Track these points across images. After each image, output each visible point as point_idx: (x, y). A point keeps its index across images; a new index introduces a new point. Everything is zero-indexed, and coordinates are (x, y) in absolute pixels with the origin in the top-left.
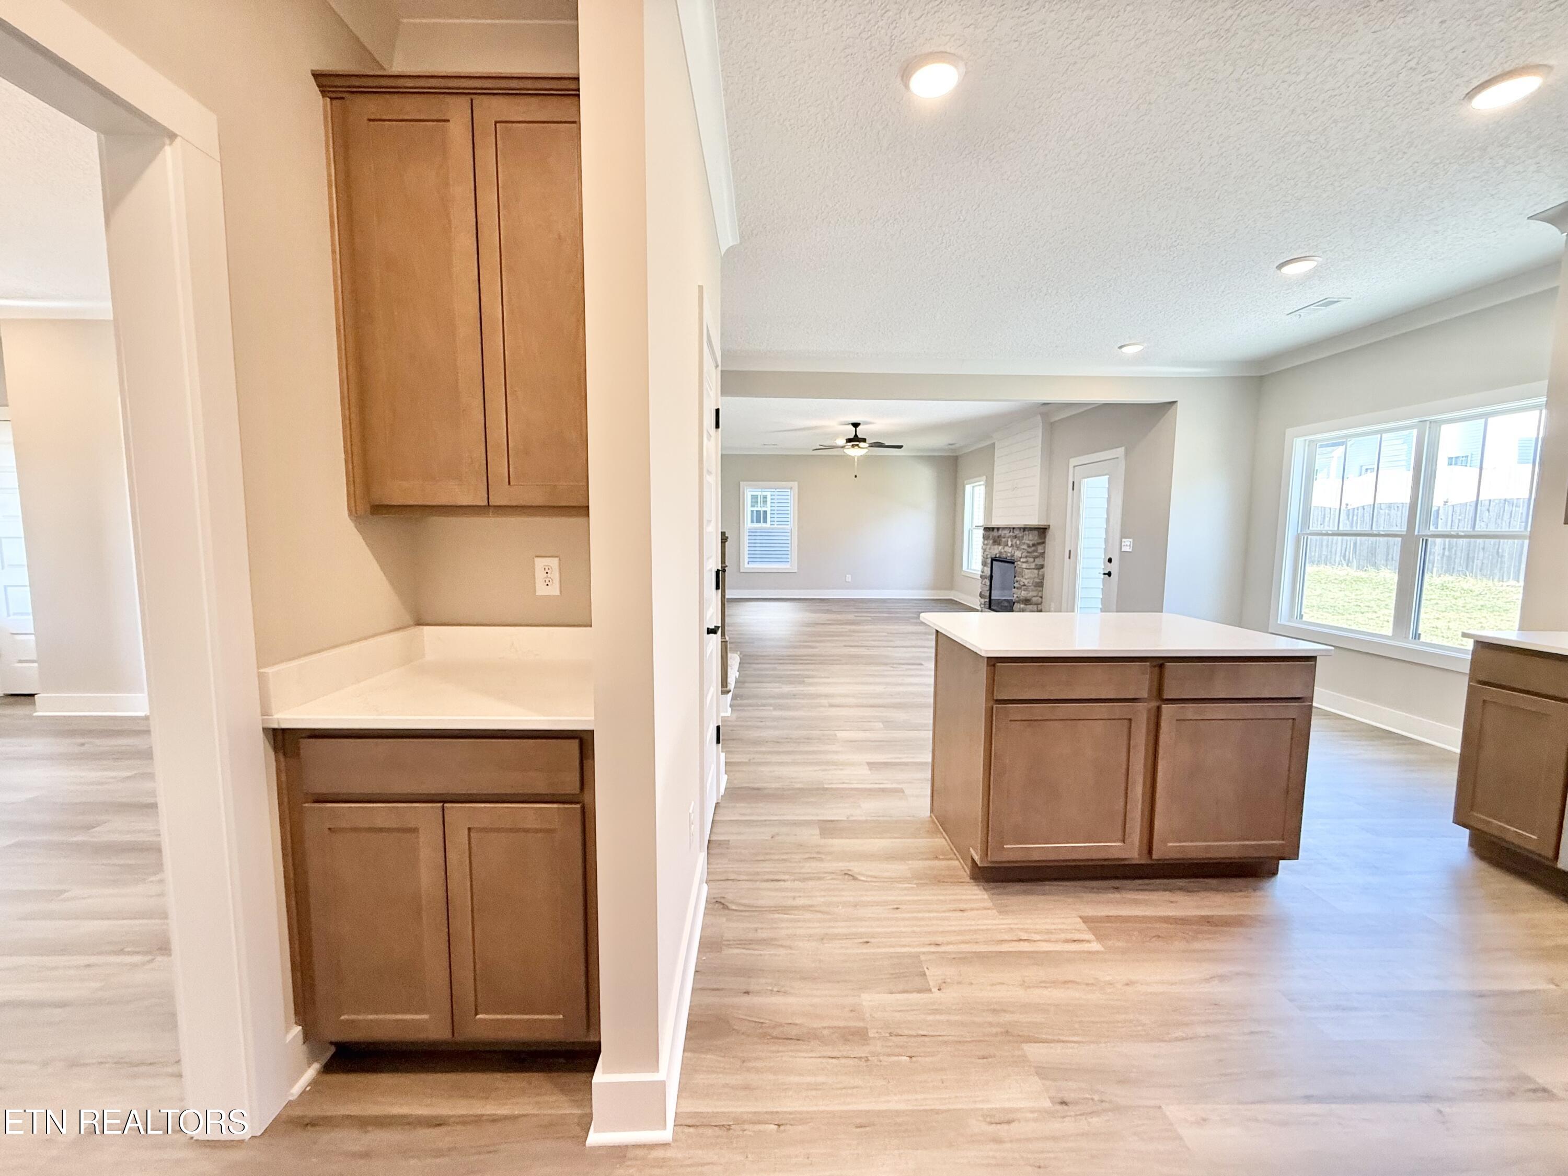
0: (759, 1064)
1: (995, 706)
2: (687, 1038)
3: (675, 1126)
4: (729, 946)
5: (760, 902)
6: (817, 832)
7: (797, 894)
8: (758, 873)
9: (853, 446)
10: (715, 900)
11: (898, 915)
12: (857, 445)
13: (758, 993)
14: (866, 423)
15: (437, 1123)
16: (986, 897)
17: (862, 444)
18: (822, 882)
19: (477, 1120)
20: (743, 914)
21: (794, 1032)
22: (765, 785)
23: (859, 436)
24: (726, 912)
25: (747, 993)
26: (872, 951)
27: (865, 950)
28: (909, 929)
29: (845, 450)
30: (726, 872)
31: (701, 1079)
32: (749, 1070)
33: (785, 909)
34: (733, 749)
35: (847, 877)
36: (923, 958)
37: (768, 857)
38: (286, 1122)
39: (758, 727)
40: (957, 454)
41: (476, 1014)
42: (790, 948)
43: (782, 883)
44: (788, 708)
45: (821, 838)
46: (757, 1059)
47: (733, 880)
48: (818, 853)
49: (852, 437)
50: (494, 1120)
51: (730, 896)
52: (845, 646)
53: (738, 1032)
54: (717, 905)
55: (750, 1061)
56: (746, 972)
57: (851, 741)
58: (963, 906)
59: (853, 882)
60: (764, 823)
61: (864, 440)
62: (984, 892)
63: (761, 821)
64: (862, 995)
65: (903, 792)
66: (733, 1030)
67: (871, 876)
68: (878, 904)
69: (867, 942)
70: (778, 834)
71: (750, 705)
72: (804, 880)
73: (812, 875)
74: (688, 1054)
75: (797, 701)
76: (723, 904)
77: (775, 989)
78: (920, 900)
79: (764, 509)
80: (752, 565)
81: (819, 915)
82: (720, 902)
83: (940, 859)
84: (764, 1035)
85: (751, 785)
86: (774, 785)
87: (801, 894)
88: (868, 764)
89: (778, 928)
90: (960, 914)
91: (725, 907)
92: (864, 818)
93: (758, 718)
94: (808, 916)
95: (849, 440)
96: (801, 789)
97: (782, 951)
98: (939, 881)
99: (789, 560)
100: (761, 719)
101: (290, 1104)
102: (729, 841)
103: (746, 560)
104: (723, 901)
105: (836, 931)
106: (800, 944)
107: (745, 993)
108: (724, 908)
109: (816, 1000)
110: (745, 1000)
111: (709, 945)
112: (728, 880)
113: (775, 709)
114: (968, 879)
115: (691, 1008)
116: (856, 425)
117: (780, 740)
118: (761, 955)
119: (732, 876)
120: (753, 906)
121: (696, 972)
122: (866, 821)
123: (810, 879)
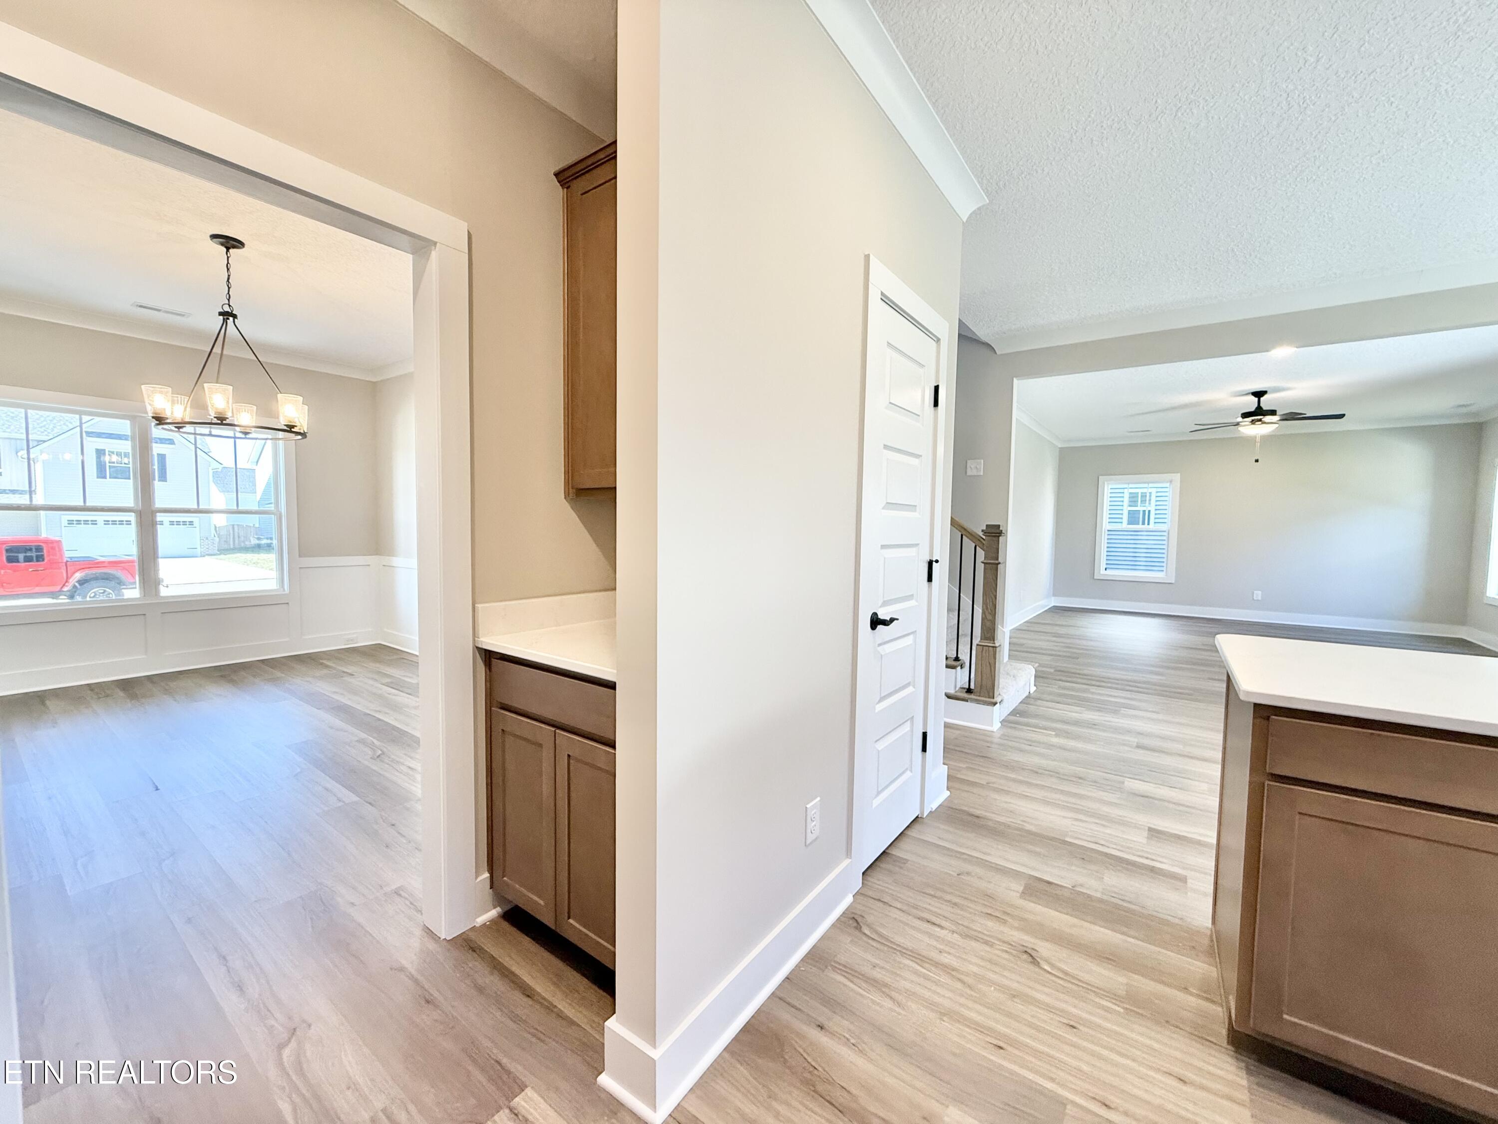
0: (781, 1109)
1: (1267, 782)
2: (736, 1039)
3: (670, 1115)
4: (834, 969)
5: (899, 939)
6: (1021, 889)
7: (947, 949)
8: (916, 907)
9: (1253, 422)
10: (853, 916)
11: (1070, 1036)
12: (1260, 420)
13: (832, 1034)
14: (1277, 390)
15: (528, 993)
16: (1244, 1082)
17: (1268, 419)
18: (988, 948)
19: (550, 1008)
20: (870, 941)
21: (840, 1097)
22: (988, 815)
23: (1265, 408)
24: (857, 933)
25: (821, 1027)
26: (1000, 1061)
27: (995, 1057)
28: (1075, 1063)
29: (1240, 429)
30: (882, 891)
31: (722, 1087)
32: (769, 1108)
33: (919, 958)
34: (976, 767)
35: (1025, 956)
36: (1070, 1109)
37: (939, 894)
38: (465, 940)
39: (1021, 751)
40: (1481, 420)
41: (569, 918)
42: (899, 1005)
43: (938, 929)
44: (1077, 737)
45: (1021, 897)
46: (788, 1104)
47: (884, 903)
48: (1005, 913)
49: (1253, 409)
50: (560, 1016)
51: (870, 919)
52: (1210, 679)
53: (785, 1061)
54: (851, 922)
55: (776, 1100)
56: (832, 1003)
57: (1143, 796)
58: (1190, 1075)
59: (1031, 967)
60: (959, 855)
61: (1273, 413)
62: (1243, 1074)
63: (957, 852)
64: (950, 1107)
65: (1186, 882)
66: (782, 1057)
67: (1059, 969)
68: (1048, 1008)
69: (1001, 1048)
70: (968, 874)
71: (1027, 725)
72: (967, 936)
73: (980, 935)
74: (726, 1055)
75: (1094, 732)
76: (858, 923)
77: (853, 1041)
78: (1122, 1035)
79: (1144, 509)
80: (1109, 572)
81: (959, 985)
82: (856, 920)
83: (1191, 994)
84: (807, 1082)
85: (972, 811)
86: (1001, 819)
87: (952, 951)
88: (1150, 830)
89: (901, 976)
90: (1180, 1085)
91: (858, 927)
92: (1099, 895)
93: (1028, 740)
94: (944, 979)
95: (1245, 415)
96: (1030, 832)
97: (888, 1003)
98: (1167, 1022)
99: (1164, 569)
100: (1031, 742)
101: (473, 929)
102: (907, 860)
103: (1103, 566)
104: (859, 920)
105: (966, 1013)
106: (914, 1006)
107: (819, 1026)
108: (856, 928)
109: (890, 1080)
110: (814, 1034)
111: (815, 957)
112: (879, 900)
113: (1057, 735)
114: (1224, 1043)
115: (759, 1012)
116: (1259, 394)
117: (1040, 771)
118: (861, 995)
119: (887, 899)
120: (887, 940)
121: (787, 978)
122: (1101, 901)
123: (976, 939)
